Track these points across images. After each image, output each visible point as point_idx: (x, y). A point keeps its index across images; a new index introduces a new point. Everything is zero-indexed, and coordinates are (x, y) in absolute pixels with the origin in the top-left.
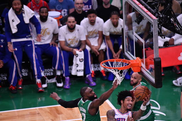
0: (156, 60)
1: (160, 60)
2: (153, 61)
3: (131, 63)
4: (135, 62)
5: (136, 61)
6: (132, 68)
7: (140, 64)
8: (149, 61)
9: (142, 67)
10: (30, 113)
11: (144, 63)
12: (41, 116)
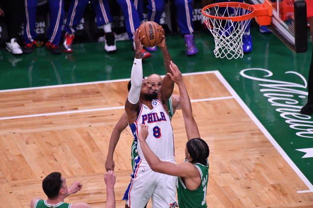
0: (298, 5)
1: (304, 4)
2: (293, 6)
3: (255, 9)
4: (261, 8)
5: (263, 6)
6: (256, 18)
7: (270, 11)
8: (285, 5)
9: (273, 16)
10: (82, 91)
11: (277, 9)
12: (102, 96)
